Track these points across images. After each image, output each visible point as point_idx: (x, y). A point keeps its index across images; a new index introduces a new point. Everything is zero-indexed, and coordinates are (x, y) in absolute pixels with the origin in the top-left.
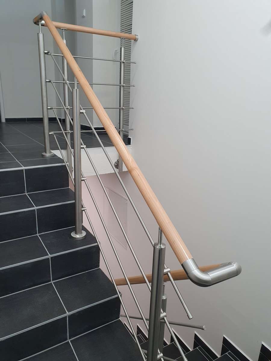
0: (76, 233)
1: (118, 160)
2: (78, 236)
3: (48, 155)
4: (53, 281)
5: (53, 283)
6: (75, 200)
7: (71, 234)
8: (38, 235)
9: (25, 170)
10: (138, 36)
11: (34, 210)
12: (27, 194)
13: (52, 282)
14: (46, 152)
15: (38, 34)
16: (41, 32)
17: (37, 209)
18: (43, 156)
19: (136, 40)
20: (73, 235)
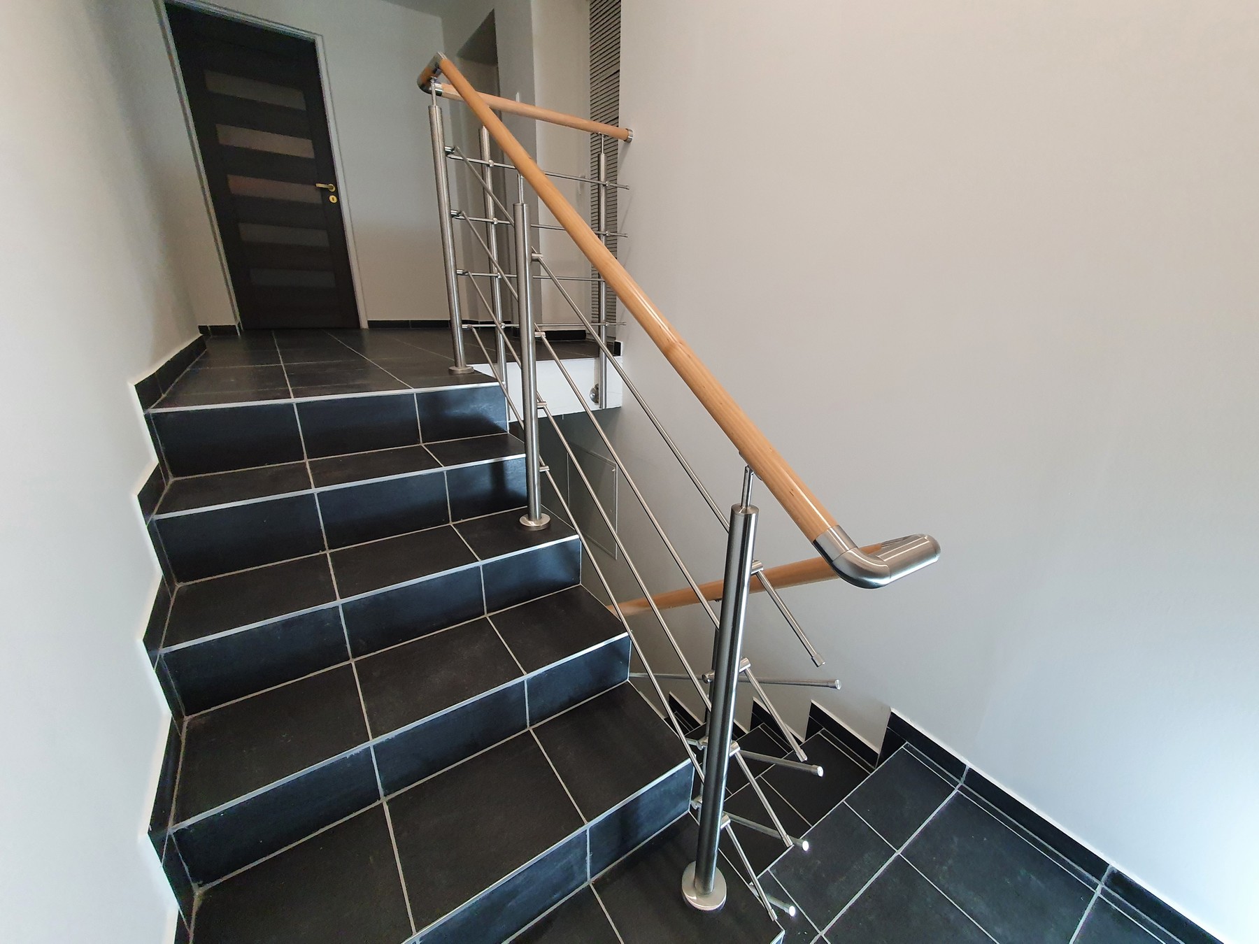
0: (530, 518)
1: (598, 385)
2: (532, 524)
3: (460, 370)
4: (488, 613)
5: (489, 617)
6: (526, 452)
7: (520, 521)
8: (451, 524)
9: (417, 394)
10: (631, 131)
11: (442, 473)
12: (423, 445)
13: (487, 616)
14: (456, 365)
15: (429, 107)
16: (435, 105)
17: (448, 472)
18: (451, 372)
19: (628, 141)
20: (524, 520)
